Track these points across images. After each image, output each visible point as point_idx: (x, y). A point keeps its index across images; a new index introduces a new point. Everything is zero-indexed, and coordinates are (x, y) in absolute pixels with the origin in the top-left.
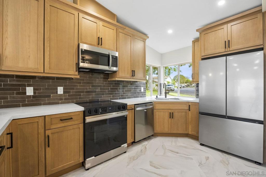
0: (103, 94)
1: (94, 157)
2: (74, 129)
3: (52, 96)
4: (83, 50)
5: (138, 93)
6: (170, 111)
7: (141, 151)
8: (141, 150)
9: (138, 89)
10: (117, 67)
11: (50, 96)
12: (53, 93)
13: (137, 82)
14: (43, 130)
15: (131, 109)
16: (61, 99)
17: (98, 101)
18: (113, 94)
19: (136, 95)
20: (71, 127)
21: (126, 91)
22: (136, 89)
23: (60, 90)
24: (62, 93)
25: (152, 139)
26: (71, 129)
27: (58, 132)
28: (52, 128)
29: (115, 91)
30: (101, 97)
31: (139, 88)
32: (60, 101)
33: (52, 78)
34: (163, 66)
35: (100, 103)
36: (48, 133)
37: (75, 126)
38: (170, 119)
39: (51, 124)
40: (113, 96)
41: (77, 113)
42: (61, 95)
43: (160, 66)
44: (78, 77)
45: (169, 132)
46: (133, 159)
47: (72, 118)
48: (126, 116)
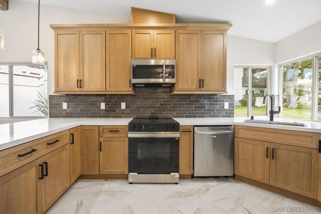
0: (164, 111)
1: (136, 174)
2: (121, 141)
3: (118, 111)
4: (135, 66)
5: (217, 110)
6: (267, 145)
7: (197, 191)
8: (199, 190)
9: (217, 104)
10: (174, 78)
11: (115, 111)
12: (118, 108)
13: (216, 95)
14: (98, 137)
15: (189, 131)
16: (124, 114)
17: (158, 118)
18: (177, 110)
19: (214, 113)
20: (118, 139)
21: (196, 107)
22: (214, 104)
23: (123, 106)
24: (125, 108)
25: (230, 182)
26: (118, 140)
27: (108, 141)
28: (104, 136)
29: (180, 107)
30: (162, 114)
31: (220, 104)
32: (123, 115)
33: (117, 95)
34: (279, 65)
35: (160, 120)
36: (101, 139)
37: (121, 139)
38: (268, 160)
39: (103, 134)
40: (176, 113)
41: (123, 127)
42: (123, 110)
43: (271, 66)
44: (132, 93)
45: (266, 182)
46: (180, 195)
47: (118, 131)
48: (177, 139)
